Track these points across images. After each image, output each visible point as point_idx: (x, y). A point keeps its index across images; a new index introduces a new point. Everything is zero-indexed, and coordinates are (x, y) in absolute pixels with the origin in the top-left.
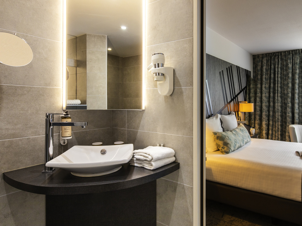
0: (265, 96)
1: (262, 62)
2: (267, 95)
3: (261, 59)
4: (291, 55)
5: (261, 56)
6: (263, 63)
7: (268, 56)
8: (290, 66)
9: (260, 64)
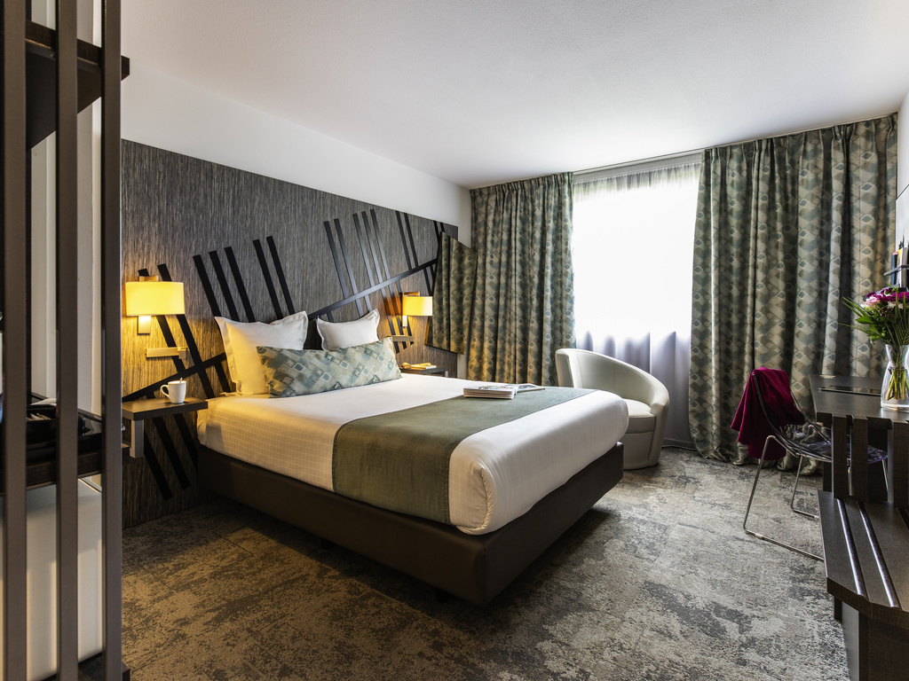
0: (491, 284)
1: (487, 204)
2: (495, 280)
3: (485, 199)
4: (541, 187)
5: (485, 192)
6: (489, 207)
7: (499, 191)
8: (538, 212)
9: (483, 210)
